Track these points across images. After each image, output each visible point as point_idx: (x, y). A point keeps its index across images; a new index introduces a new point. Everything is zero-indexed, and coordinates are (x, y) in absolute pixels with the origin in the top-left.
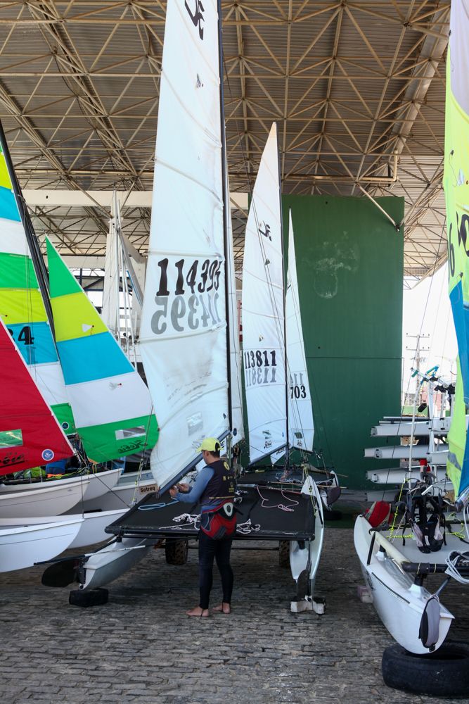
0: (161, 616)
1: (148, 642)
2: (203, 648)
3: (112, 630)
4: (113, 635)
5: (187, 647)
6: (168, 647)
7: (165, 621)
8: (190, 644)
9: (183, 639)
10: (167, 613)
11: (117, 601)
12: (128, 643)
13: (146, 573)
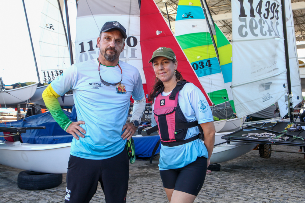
0: (241, 179)
1: (226, 191)
2: (254, 198)
3: (212, 183)
4: (211, 185)
5: (245, 196)
6: (234, 195)
7: (242, 182)
8: (247, 195)
9: (245, 192)
10: (245, 179)
11: (225, 170)
12: (215, 190)
13: (247, 160)
